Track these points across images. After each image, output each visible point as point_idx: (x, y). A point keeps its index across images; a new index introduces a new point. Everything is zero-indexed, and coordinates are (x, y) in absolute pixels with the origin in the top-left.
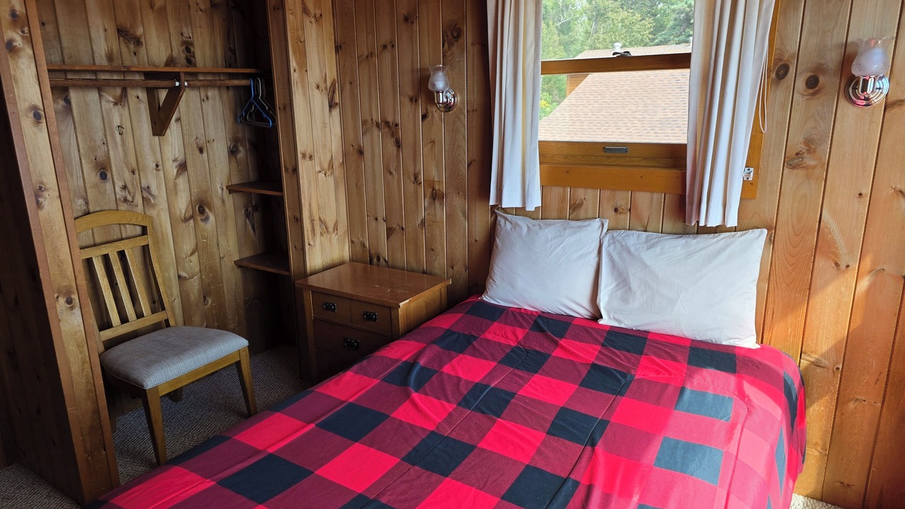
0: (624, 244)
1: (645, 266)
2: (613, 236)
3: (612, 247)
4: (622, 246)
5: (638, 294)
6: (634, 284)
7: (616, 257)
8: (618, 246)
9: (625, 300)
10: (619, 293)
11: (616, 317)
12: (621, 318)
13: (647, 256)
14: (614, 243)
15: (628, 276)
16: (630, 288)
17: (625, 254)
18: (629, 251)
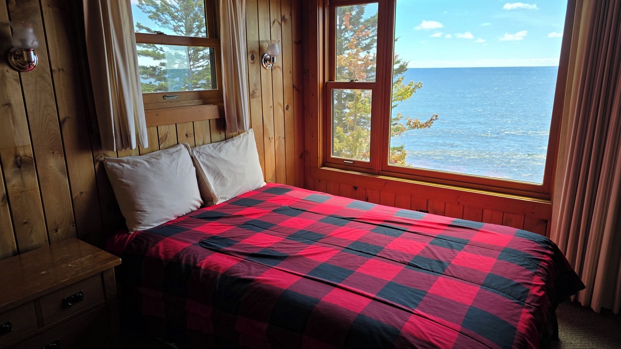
0: (207, 153)
1: (225, 161)
2: (197, 151)
3: (201, 157)
4: (206, 155)
5: (228, 178)
6: (225, 174)
7: (207, 162)
8: (204, 155)
9: (223, 184)
10: (218, 182)
11: (222, 197)
12: (225, 196)
13: (222, 155)
14: (201, 154)
15: (220, 170)
16: (223, 177)
17: (211, 159)
18: (212, 157)
